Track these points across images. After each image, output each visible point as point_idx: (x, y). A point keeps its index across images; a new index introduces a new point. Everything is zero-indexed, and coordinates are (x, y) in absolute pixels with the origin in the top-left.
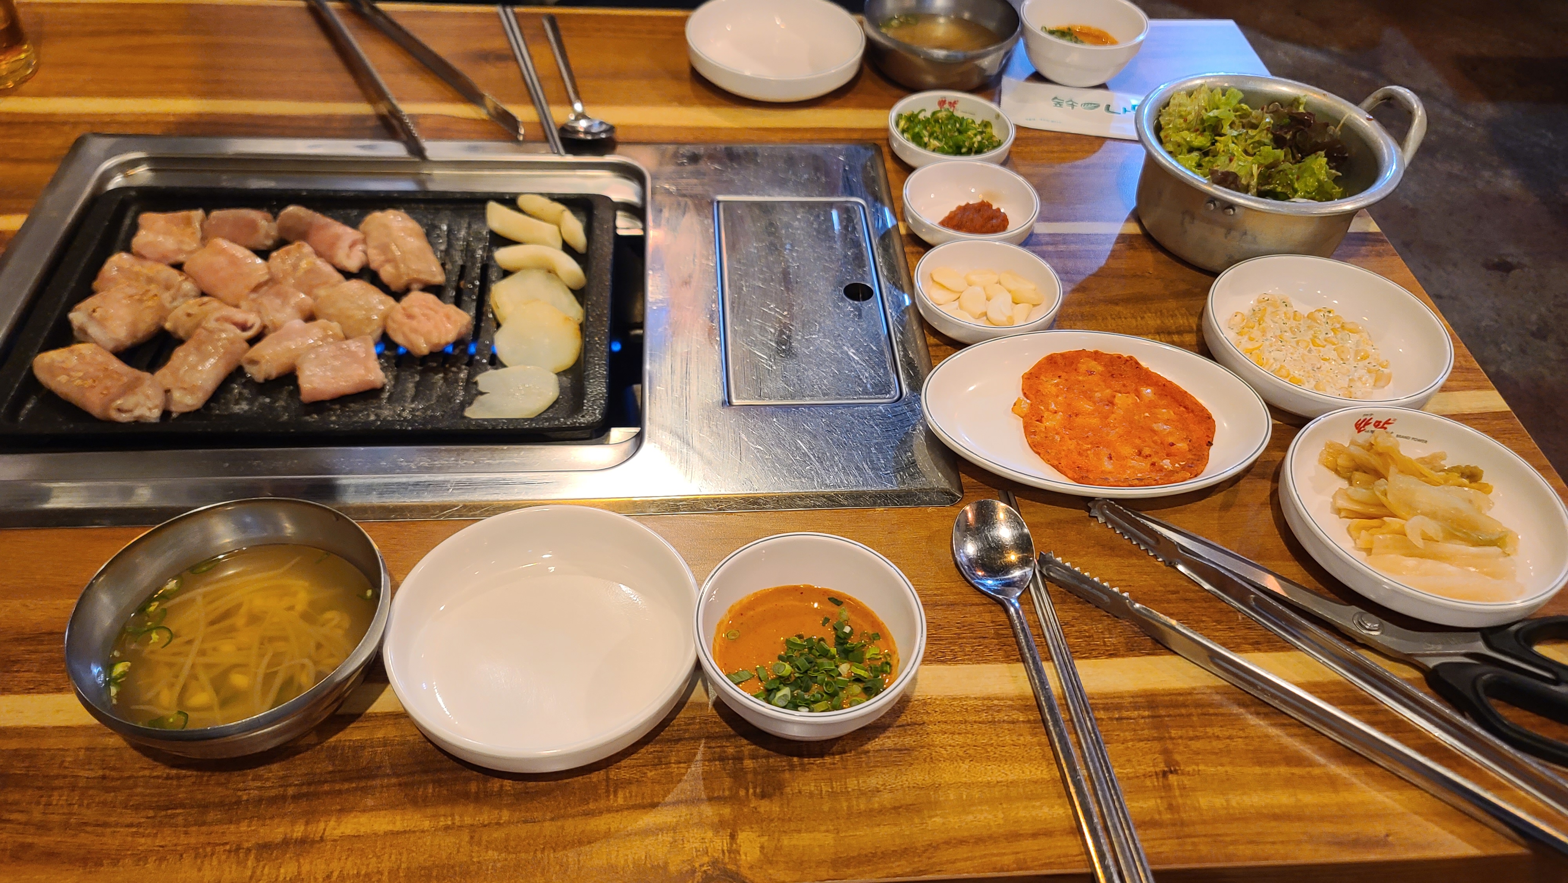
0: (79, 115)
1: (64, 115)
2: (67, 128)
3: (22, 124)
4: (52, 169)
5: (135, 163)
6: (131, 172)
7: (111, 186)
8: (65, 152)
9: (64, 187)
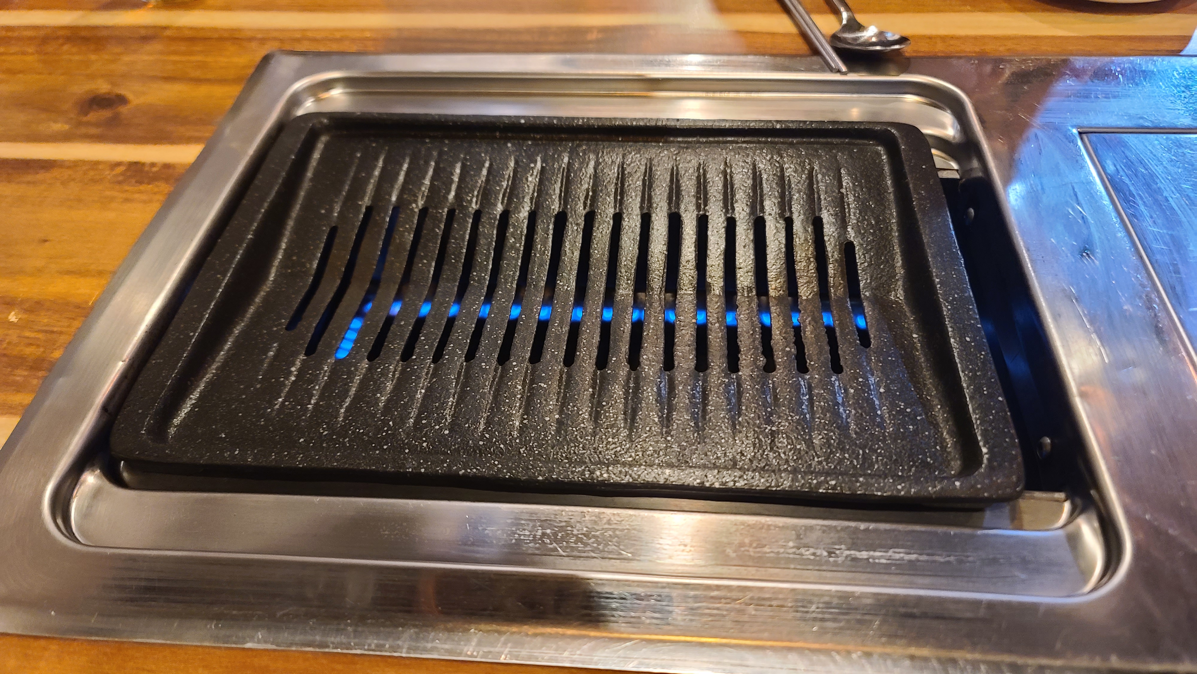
0: (268, 31)
1: (250, 30)
2: (254, 45)
3: (205, 39)
4: (235, 91)
5: (328, 85)
6: (325, 95)
7: (300, 112)
8: (251, 71)
9: (247, 113)
